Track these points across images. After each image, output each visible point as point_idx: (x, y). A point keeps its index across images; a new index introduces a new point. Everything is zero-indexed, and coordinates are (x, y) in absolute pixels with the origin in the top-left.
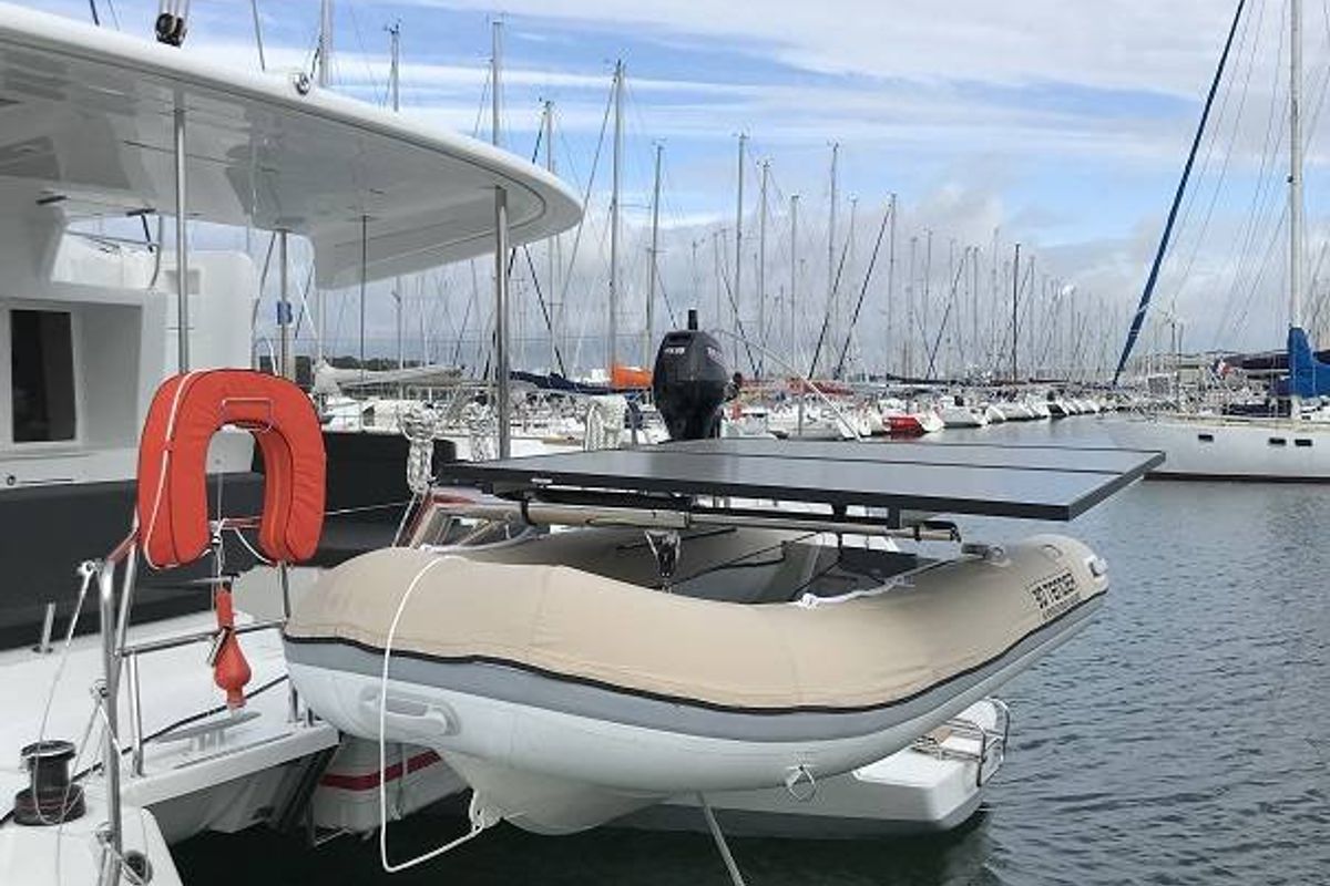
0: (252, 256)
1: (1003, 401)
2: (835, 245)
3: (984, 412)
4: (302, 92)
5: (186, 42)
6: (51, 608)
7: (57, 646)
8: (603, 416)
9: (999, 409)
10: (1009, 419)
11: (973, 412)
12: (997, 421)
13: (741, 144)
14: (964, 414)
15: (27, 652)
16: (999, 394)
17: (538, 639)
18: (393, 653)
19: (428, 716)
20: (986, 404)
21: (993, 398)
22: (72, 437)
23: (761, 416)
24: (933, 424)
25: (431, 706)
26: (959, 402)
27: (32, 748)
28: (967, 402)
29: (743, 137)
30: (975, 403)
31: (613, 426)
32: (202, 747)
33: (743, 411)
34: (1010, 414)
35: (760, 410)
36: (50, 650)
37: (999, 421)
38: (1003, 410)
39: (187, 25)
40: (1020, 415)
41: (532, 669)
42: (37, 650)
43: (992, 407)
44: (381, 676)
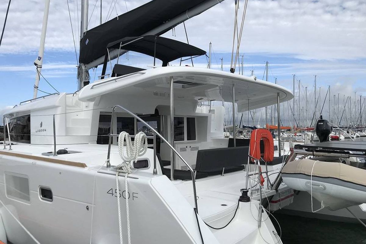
0: (224, 107)
1: (359, 132)
2: (316, 97)
3: (354, 135)
4: (256, 80)
5: (235, 73)
6: (224, 168)
7: (224, 175)
8: (308, 136)
9: (358, 134)
10: (361, 136)
11: (352, 134)
12: (357, 137)
13: (294, 77)
14: (349, 135)
15: (220, 176)
16: (358, 130)
17: (341, 175)
18: (312, 176)
19: (320, 187)
20: (355, 133)
21: (356, 132)
22: (195, 139)
23: (300, 135)
24: (342, 138)
25: (320, 185)
26: (348, 132)
27: (243, 189)
28: (350, 132)
29: (294, 75)
30: (352, 133)
31: (309, 138)
32: (257, 192)
33: (297, 134)
34: (361, 135)
35: (300, 134)
36: (223, 176)
37: (359, 137)
38: (359, 134)
39: (235, 70)
40: (364, 135)
41: (340, 179)
42: (221, 175)
43: (356, 134)
44: (311, 180)
